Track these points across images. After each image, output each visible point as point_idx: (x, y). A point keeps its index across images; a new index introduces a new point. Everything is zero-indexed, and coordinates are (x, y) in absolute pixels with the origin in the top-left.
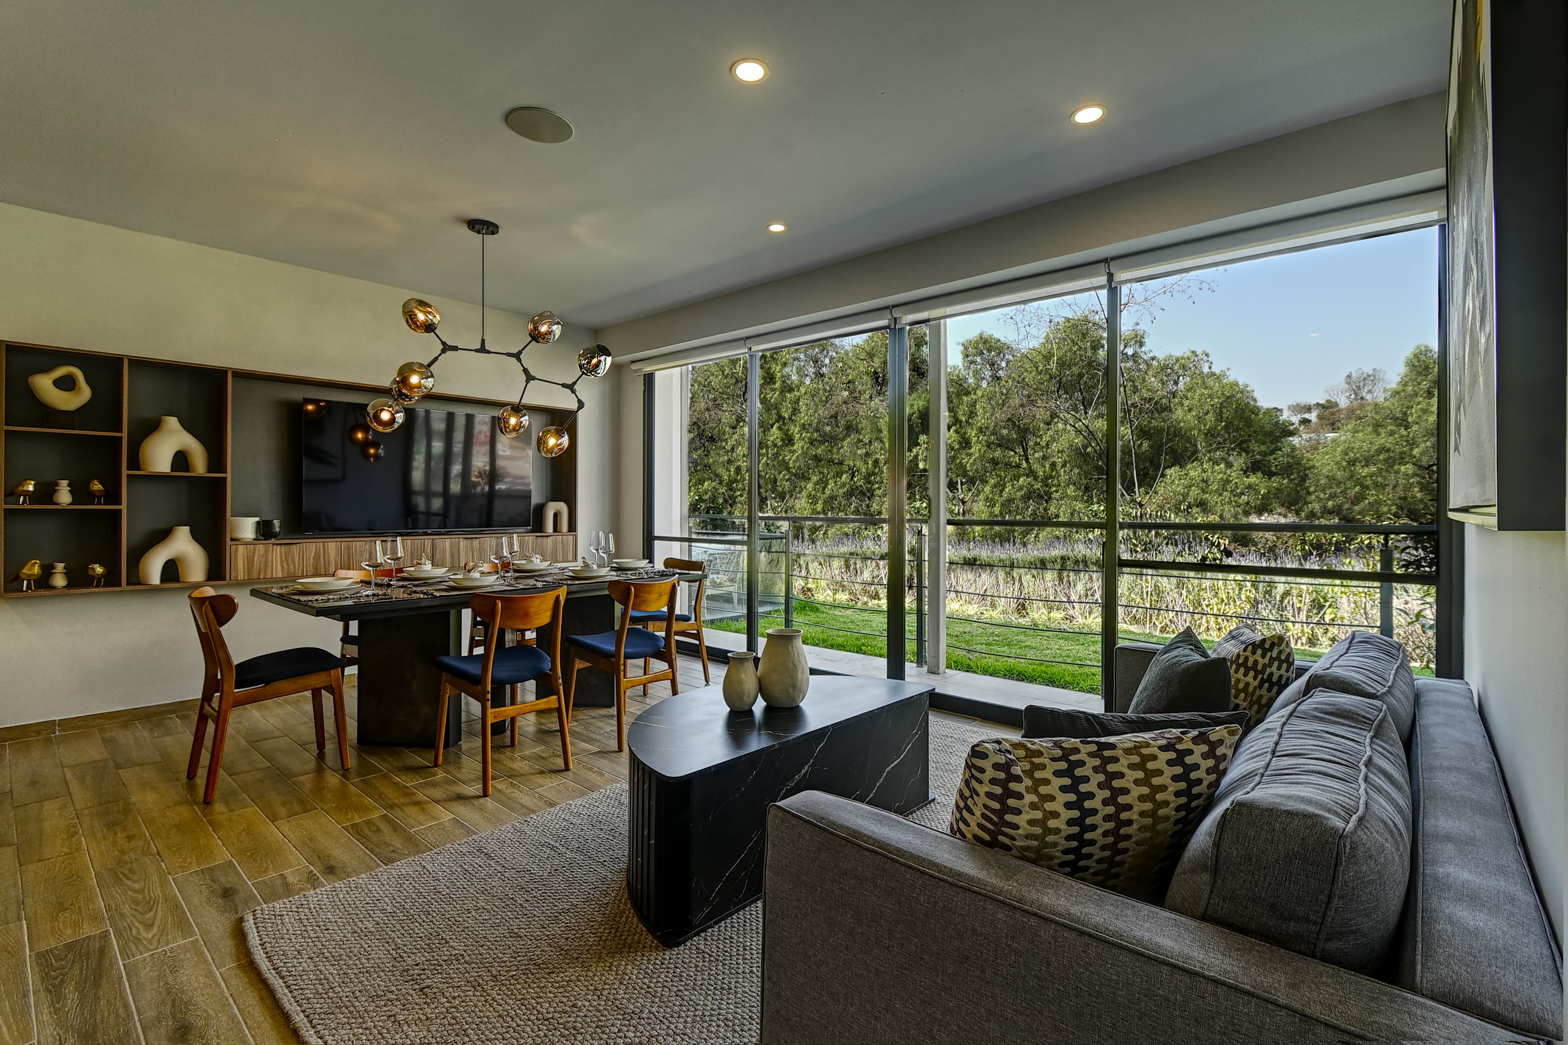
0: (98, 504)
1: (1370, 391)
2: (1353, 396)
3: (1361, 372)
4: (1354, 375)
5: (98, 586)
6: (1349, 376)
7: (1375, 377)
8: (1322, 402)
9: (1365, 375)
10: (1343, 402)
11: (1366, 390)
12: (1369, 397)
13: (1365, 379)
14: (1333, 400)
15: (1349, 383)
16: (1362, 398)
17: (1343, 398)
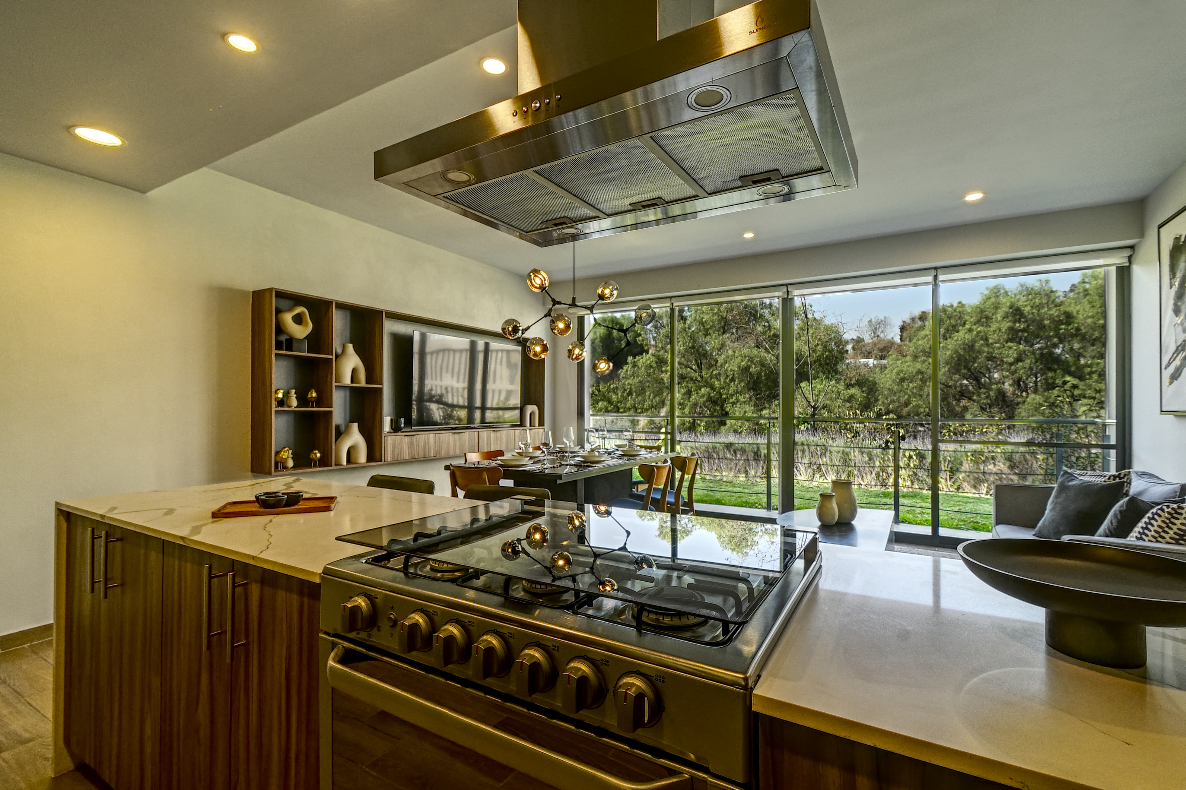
0: (311, 407)
1: (882, 332)
2: (873, 334)
3: (877, 318)
4: (873, 320)
5: (315, 466)
6: (870, 321)
7: (885, 322)
8: (855, 338)
9: (879, 321)
10: (868, 338)
11: (880, 331)
12: (882, 335)
13: (879, 323)
14: (861, 337)
15: (870, 326)
16: (878, 336)
17: (868, 335)
